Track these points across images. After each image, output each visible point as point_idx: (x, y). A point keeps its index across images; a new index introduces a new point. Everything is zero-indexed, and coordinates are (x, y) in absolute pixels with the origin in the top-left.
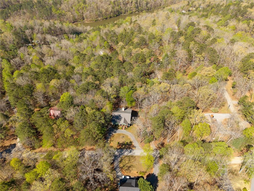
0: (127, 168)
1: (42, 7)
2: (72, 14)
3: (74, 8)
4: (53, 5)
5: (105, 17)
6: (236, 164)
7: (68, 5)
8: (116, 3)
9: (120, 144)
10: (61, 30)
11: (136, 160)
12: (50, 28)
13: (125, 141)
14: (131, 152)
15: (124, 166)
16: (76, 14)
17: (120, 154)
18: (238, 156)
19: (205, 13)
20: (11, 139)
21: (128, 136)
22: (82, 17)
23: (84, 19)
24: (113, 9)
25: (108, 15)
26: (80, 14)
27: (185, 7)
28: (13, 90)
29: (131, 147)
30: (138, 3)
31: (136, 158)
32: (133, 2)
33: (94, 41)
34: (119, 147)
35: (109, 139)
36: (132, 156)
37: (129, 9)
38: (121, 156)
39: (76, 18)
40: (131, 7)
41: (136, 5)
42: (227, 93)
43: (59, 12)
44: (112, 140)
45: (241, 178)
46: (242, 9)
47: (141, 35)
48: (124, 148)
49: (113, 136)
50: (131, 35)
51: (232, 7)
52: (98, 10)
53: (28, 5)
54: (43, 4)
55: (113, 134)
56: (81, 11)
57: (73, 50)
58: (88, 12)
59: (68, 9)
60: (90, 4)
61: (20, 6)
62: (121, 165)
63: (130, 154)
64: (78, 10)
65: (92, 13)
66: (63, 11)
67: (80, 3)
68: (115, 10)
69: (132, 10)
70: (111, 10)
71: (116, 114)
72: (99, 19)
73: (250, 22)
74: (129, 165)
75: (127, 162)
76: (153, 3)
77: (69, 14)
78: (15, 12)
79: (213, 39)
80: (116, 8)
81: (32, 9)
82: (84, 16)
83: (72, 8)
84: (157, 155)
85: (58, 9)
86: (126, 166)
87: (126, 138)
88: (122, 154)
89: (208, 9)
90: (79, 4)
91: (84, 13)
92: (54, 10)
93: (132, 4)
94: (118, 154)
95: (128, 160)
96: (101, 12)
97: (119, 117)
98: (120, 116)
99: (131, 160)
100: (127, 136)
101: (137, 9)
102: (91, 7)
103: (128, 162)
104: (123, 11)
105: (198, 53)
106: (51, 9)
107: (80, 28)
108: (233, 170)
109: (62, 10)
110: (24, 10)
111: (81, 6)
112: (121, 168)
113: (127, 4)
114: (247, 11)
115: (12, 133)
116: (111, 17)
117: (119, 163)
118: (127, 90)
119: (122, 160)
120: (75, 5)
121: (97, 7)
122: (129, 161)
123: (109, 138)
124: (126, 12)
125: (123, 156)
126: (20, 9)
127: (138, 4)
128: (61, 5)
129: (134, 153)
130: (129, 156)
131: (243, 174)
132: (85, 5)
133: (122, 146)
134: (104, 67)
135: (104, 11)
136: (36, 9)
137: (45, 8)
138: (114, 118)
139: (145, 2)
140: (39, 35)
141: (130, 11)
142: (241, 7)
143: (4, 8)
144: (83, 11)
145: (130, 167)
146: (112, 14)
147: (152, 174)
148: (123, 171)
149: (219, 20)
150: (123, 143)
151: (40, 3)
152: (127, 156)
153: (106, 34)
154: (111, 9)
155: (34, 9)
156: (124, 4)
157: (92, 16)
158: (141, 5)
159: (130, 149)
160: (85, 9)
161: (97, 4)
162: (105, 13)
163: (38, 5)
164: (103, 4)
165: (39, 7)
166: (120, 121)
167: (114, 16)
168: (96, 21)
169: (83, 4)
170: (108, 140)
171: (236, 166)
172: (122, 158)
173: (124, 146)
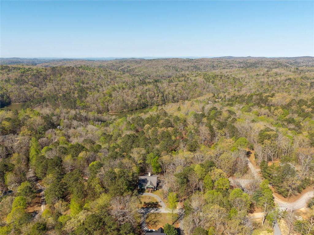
0: (153, 223)
1: (67, 100)
2: (96, 106)
3: (99, 100)
4: (77, 98)
5: (131, 109)
6: (259, 218)
7: (94, 98)
8: (142, 96)
9: (146, 203)
10: (86, 119)
12: (75, 116)
13: (151, 201)
14: (157, 210)
15: (150, 221)
16: (101, 106)
17: (147, 212)
18: (262, 212)
19: (230, 103)
20: (35, 206)
22: (106, 109)
23: (108, 111)
24: (139, 102)
25: (134, 107)
26: (104, 106)
27: (211, 98)
28: (42, 162)
29: (157, 207)
30: (165, 96)
31: (162, 215)
32: (159, 96)
33: (120, 126)
34: (145, 206)
36: (158, 213)
37: (155, 102)
38: (147, 214)
39: (101, 110)
40: (158, 100)
41: (163, 98)
42: (251, 164)
43: (84, 105)
45: (265, 229)
46: (264, 98)
47: (167, 118)
48: (150, 207)
50: (157, 119)
51: (254, 97)
52: (124, 103)
53: (52, 98)
54: (68, 97)
56: (106, 104)
57: (99, 132)
58: (114, 105)
59: (93, 101)
60: (116, 98)
61: (43, 99)
62: (148, 221)
63: (156, 212)
64: (103, 103)
65: (118, 105)
66: (88, 104)
67: (106, 96)
68: (142, 103)
69: (158, 103)
70: (137, 103)
71: (142, 177)
72: (125, 110)
73: (271, 108)
74: (155, 220)
75: (153, 218)
76: (180, 97)
77: (93, 106)
78: (38, 104)
79: (233, 119)
80: (142, 101)
81: (55, 102)
82: (109, 108)
83: (97, 101)
84: (182, 213)
85: (83, 102)
86: (152, 221)
88: (149, 212)
89: (233, 99)
90: (104, 98)
91: (109, 105)
92: (78, 103)
93: (159, 97)
94: (144, 212)
96: (127, 105)
97: (145, 181)
98: (146, 179)
99: (157, 216)
100: (153, 198)
101: (164, 102)
102: (117, 100)
104: (149, 104)
105: (219, 129)
106: (75, 102)
107: (105, 116)
108: (257, 223)
109: (87, 102)
110: (47, 103)
111: (107, 99)
112: (147, 223)
113: (153, 98)
114: (268, 100)
115: (36, 201)
116: (136, 109)
117: (145, 219)
118: (153, 156)
120: (101, 98)
121: (123, 100)
122: (155, 217)
124: (153, 105)
125: (150, 214)
126: (43, 102)
127: (165, 98)
128: (86, 98)
129: (160, 211)
130: (155, 213)
131: (267, 226)
132: (110, 98)
133: (148, 205)
134: (131, 143)
135: (130, 103)
136: (60, 102)
137: (69, 101)
138: (141, 182)
139: (171, 96)
140: (66, 121)
141: (156, 103)
142: (262, 96)
143: (24, 102)
144: (108, 103)
145: (156, 222)
146: (138, 106)
147: (177, 228)
148: (150, 226)
149: (243, 107)
150: (150, 203)
151: (65, 96)
152: (153, 213)
153: (133, 119)
154: (137, 101)
155: (58, 101)
156: (150, 98)
157: (118, 108)
158: (168, 99)
159: (156, 208)
160: (110, 102)
161: (123, 97)
162: (131, 105)
163: (63, 98)
164: (129, 98)
165: (64, 100)
166: (146, 184)
167: (140, 109)
168: (121, 112)
169: (108, 98)
171: (259, 219)
172: (148, 215)
173: (150, 206)
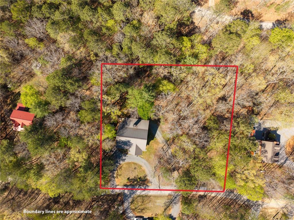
0: (140, 210)
9: (131, 180)
11: (151, 201)
13: (138, 176)
15: (136, 209)
17: (131, 193)
21: (141, 166)
29: (146, 183)
31: (151, 199)
34: (129, 184)
35: (116, 172)
36: (147, 196)
38: (132, 196)
44: (120, 174)
48: (136, 185)
49: (121, 168)
55: (120, 164)
63: (144, 193)
71: (123, 139)
74: (142, 207)
86: (138, 208)
87: (138, 170)
88: (134, 192)
94: (128, 193)
95: (141, 200)
97: (127, 144)
98: (129, 141)
99: (145, 201)
103: (141, 204)
112: (132, 209)
117: (130, 204)
119: (134, 201)
122: (143, 202)
123: (116, 170)
125: (135, 196)
130: (142, 196)
133: (133, 182)
138: (120, 144)
145: (143, 209)
148: (135, 212)
150: (136, 178)
152: (139, 196)
159: (145, 186)
166: (130, 147)
170: (114, 174)
171: (273, 210)
172: (133, 198)
173: (135, 182)
